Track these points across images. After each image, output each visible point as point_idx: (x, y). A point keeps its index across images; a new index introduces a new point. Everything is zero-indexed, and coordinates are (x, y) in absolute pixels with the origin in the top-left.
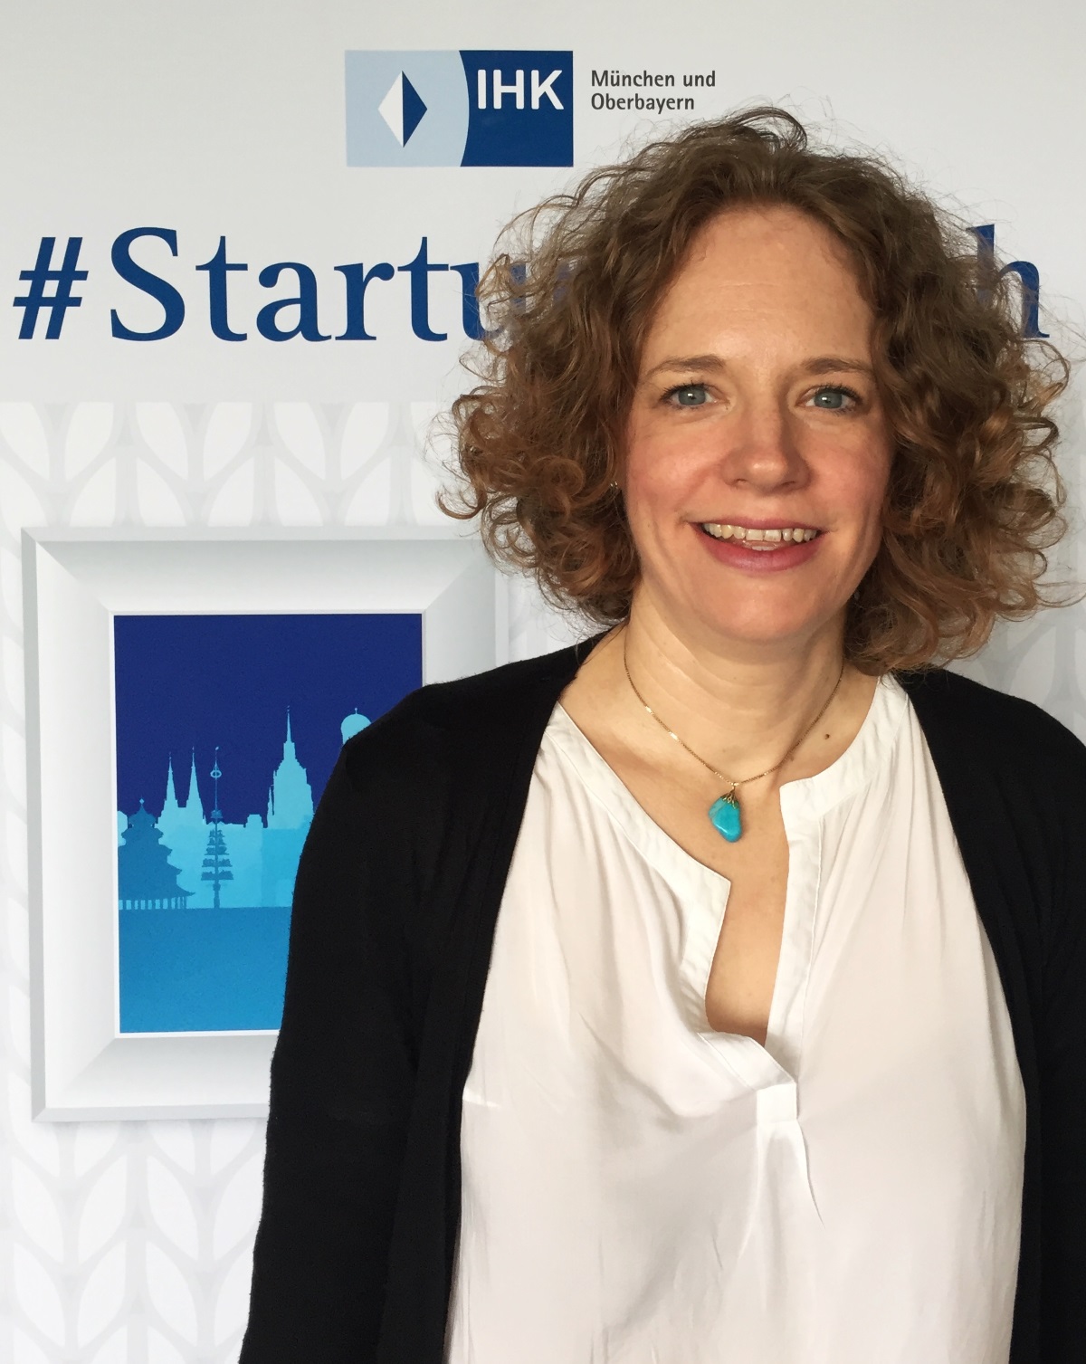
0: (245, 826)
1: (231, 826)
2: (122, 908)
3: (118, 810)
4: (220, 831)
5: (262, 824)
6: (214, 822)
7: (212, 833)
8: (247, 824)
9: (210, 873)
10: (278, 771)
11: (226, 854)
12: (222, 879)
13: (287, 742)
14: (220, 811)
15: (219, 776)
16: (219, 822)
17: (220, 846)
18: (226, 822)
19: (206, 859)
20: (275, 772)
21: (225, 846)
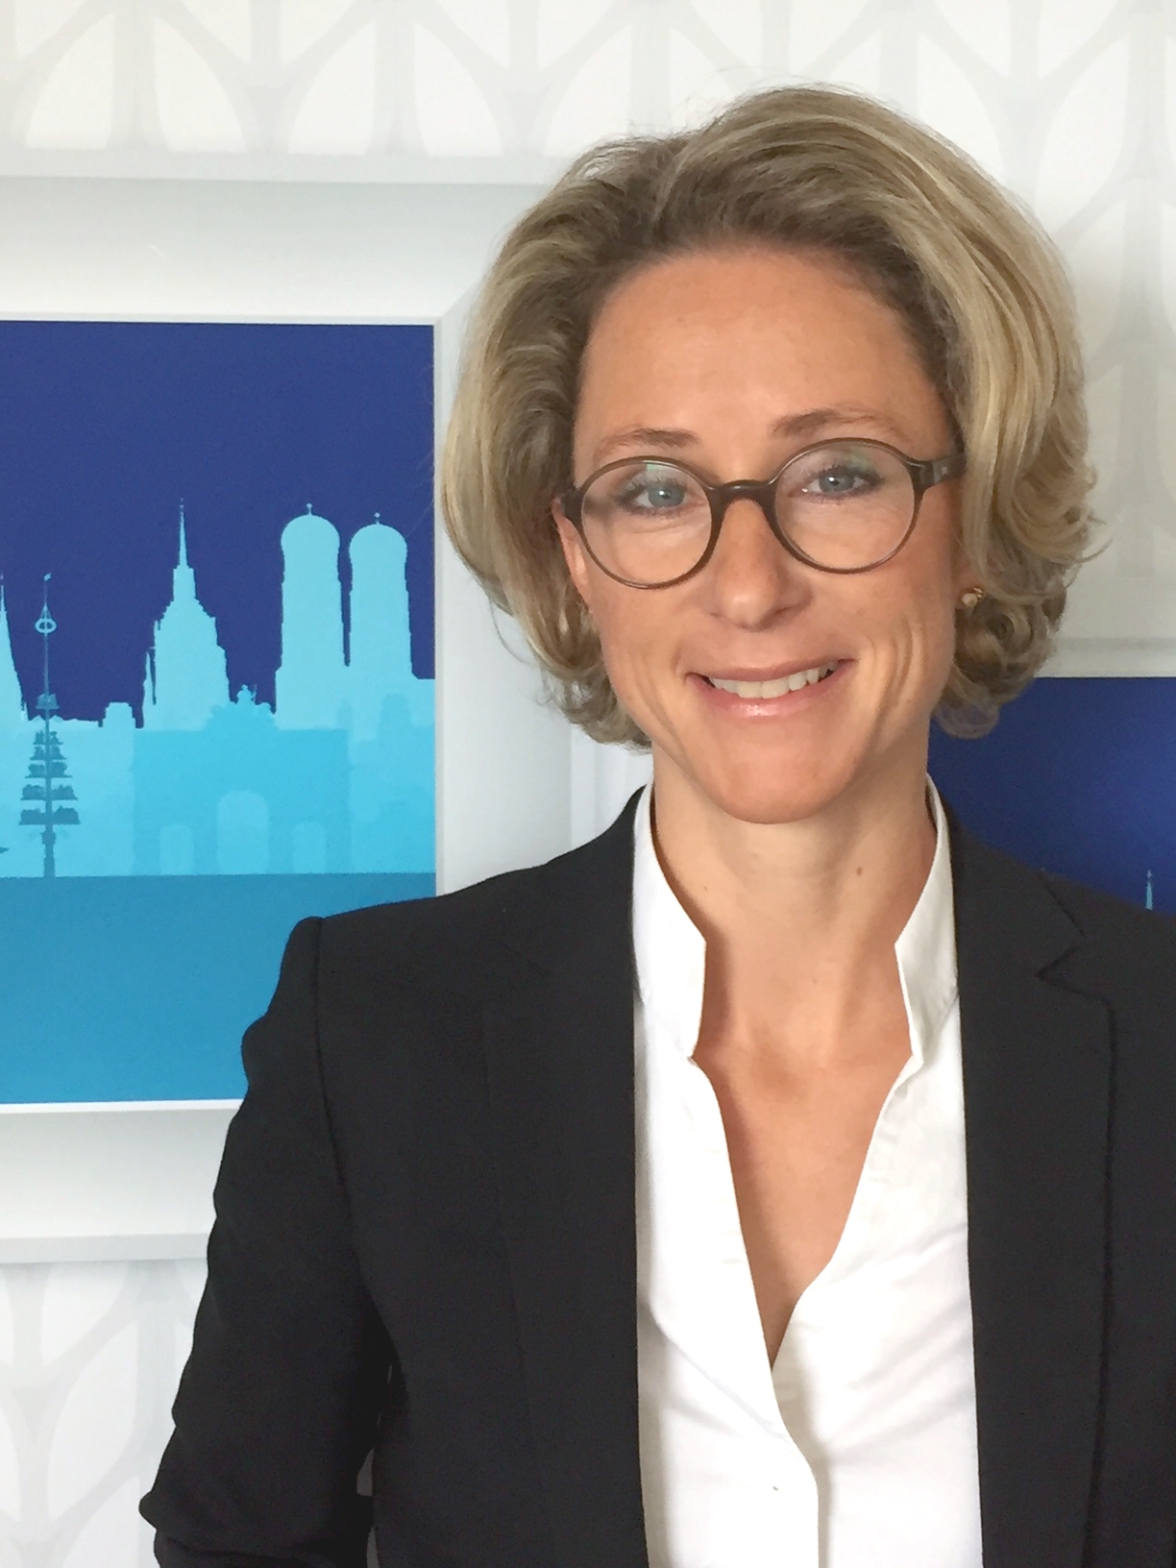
0: (101, 725)
1: (75, 725)
4: (54, 733)
5: (134, 720)
6: (44, 717)
7: (39, 738)
8: (104, 720)
9: (36, 812)
10: (162, 621)
11: (66, 776)
12: (58, 822)
13: (179, 567)
14: (53, 696)
15: (50, 631)
16: (51, 717)
17: (55, 761)
18: (66, 717)
19: (29, 786)
20: (156, 623)
21: (63, 761)
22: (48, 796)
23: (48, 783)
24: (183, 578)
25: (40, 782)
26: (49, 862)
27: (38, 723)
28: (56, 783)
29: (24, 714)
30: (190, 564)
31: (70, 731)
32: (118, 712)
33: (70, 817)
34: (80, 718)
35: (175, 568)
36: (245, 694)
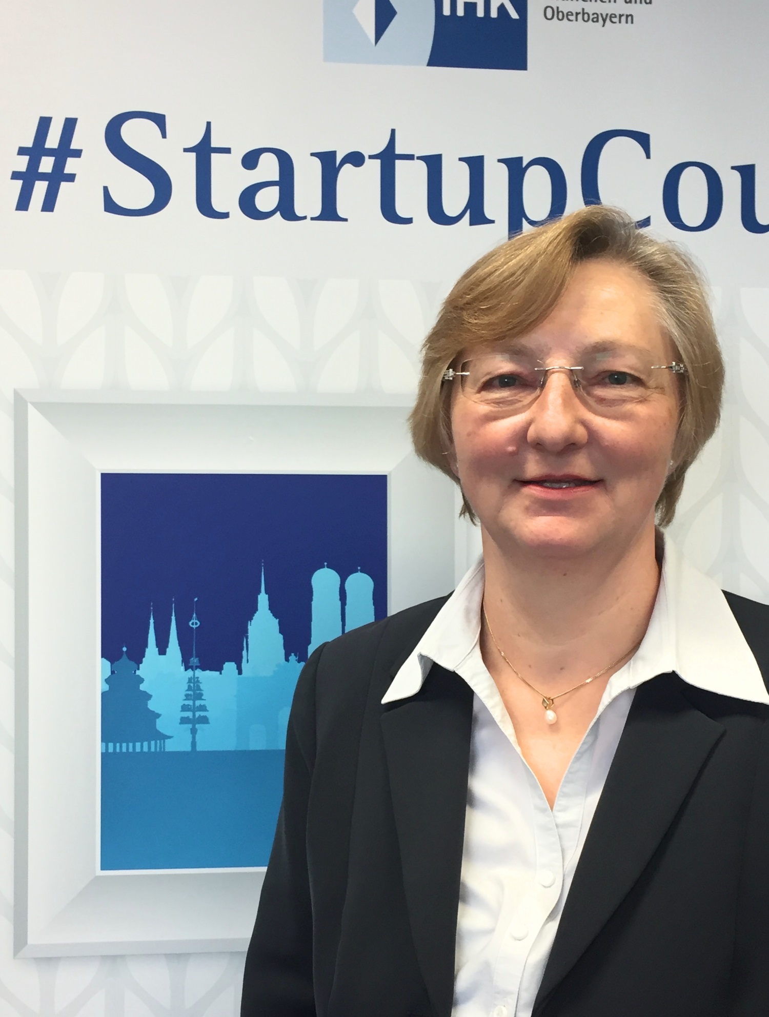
0: (221, 673)
1: (208, 673)
2: (104, 751)
3: (102, 657)
4: (198, 678)
5: (237, 671)
6: (193, 670)
7: (190, 680)
8: (223, 671)
9: (188, 718)
10: (252, 621)
11: (203, 700)
12: (199, 723)
13: (261, 594)
14: (197, 659)
15: (197, 626)
16: (196, 669)
17: (198, 692)
18: (204, 670)
19: (184, 704)
20: (249, 622)
21: (202, 692)
22: (194, 709)
23: (194, 704)
24: (263, 599)
25: (190, 703)
26: (194, 744)
27: (190, 673)
28: (198, 703)
29: (183, 668)
30: (266, 593)
31: (206, 677)
32: (229, 667)
33: (204, 720)
34: (211, 670)
35: (259, 594)
36: (293, 658)
